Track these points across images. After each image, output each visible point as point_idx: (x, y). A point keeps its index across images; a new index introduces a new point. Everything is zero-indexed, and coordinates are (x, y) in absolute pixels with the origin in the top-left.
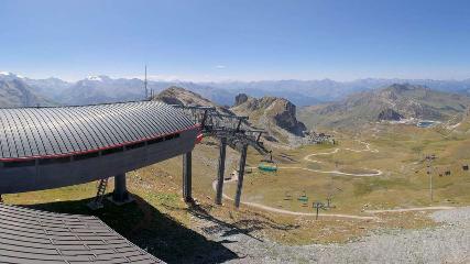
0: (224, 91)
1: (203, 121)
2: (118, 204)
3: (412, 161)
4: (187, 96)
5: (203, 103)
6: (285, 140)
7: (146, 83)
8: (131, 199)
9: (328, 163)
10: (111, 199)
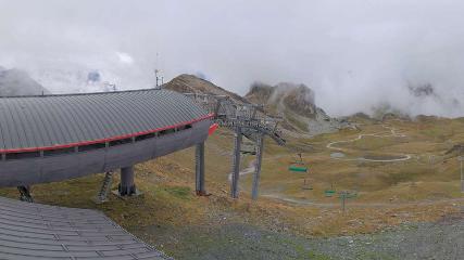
1: (216, 111)
2: (126, 198)
3: (440, 150)
4: (199, 84)
5: (216, 91)
6: (304, 128)
7: (156, 71)
9: (351, 151)
10: (116, 192)
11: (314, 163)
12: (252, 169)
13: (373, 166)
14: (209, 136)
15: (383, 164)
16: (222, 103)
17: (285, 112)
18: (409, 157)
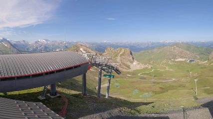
0: (100, 46)
2: (52, 97)
3: (187, 76)
5: (91, 51)
6: (129, 67)
8: (58, 95)
9: (149, 77)
10: (49, 95)
11: (133, 82)
12: (107, 85)
13: (158, 83)
14: (88, 71)
15: (162, 82)
16: (94, 57)
17: (121, 61)
18: (174, 79)
